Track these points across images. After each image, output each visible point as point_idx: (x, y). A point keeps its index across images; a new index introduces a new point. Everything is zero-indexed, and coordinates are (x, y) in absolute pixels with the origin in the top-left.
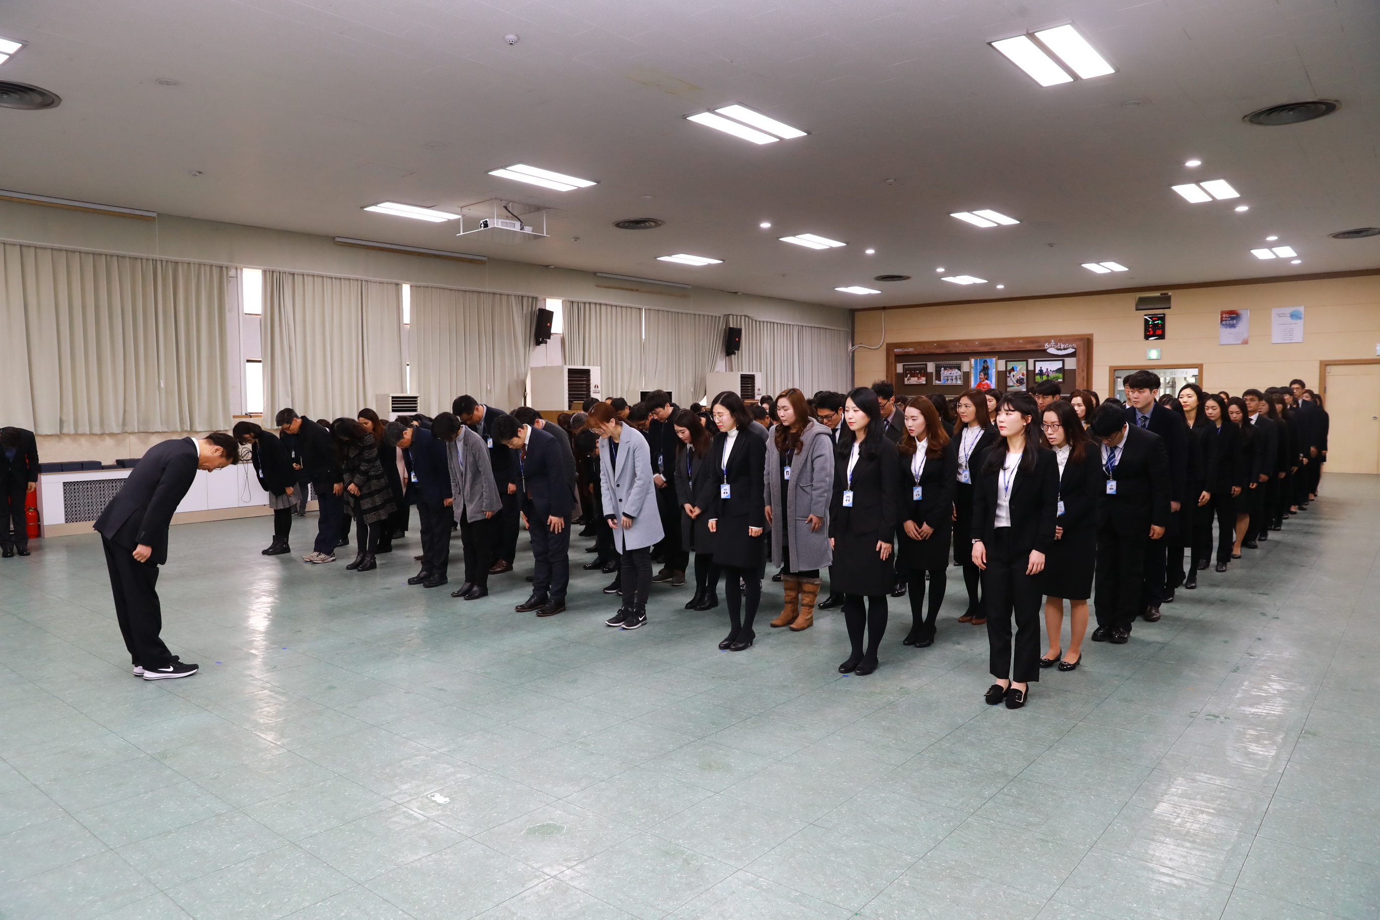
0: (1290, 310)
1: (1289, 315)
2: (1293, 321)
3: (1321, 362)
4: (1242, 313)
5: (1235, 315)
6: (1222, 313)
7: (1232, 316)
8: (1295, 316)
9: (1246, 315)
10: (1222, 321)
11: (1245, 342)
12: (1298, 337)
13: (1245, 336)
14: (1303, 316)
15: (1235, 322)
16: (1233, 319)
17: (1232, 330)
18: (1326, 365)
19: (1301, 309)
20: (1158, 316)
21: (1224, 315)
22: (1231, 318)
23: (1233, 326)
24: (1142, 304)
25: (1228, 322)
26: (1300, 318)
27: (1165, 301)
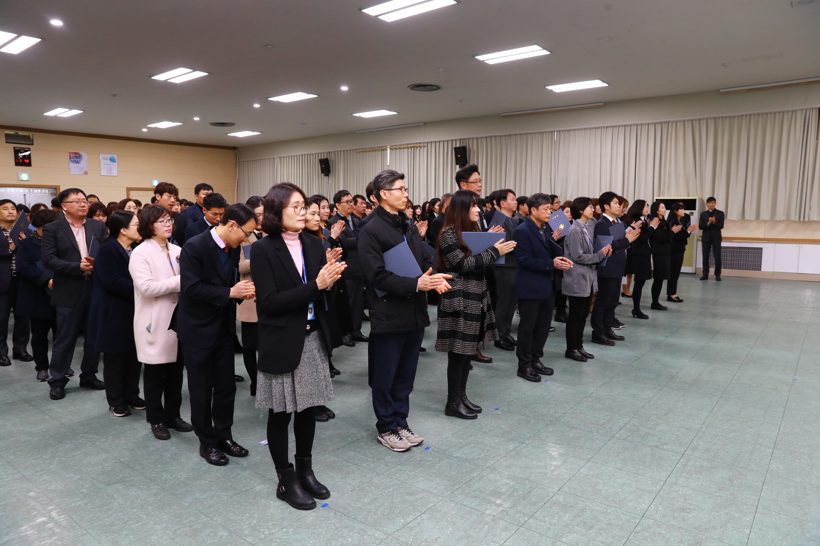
0: (109, 156)
1: (109, 159)
2: (111, 163)
3: (127, 188)
4: (82, 154)
5: (78, 156)
6: (70, 153)
7: (77, 155)
8: (112, 160)
9: (84, 155)
10: (70, 158)
11: (86, 173)
12: (115, 173)
13: (86, 169)
14: (116, 161)
15: (78, 159)
16: (77, 157)
17: (77, 165)
18: (130, 190)
19: (115, 156)
20: (25, 149)
21: (71, 155)
22: (76, 157)
23: (78, 162)
24: (9, 139)
25: (74, 159)
26: (115, 162)
27: (29, 141)
